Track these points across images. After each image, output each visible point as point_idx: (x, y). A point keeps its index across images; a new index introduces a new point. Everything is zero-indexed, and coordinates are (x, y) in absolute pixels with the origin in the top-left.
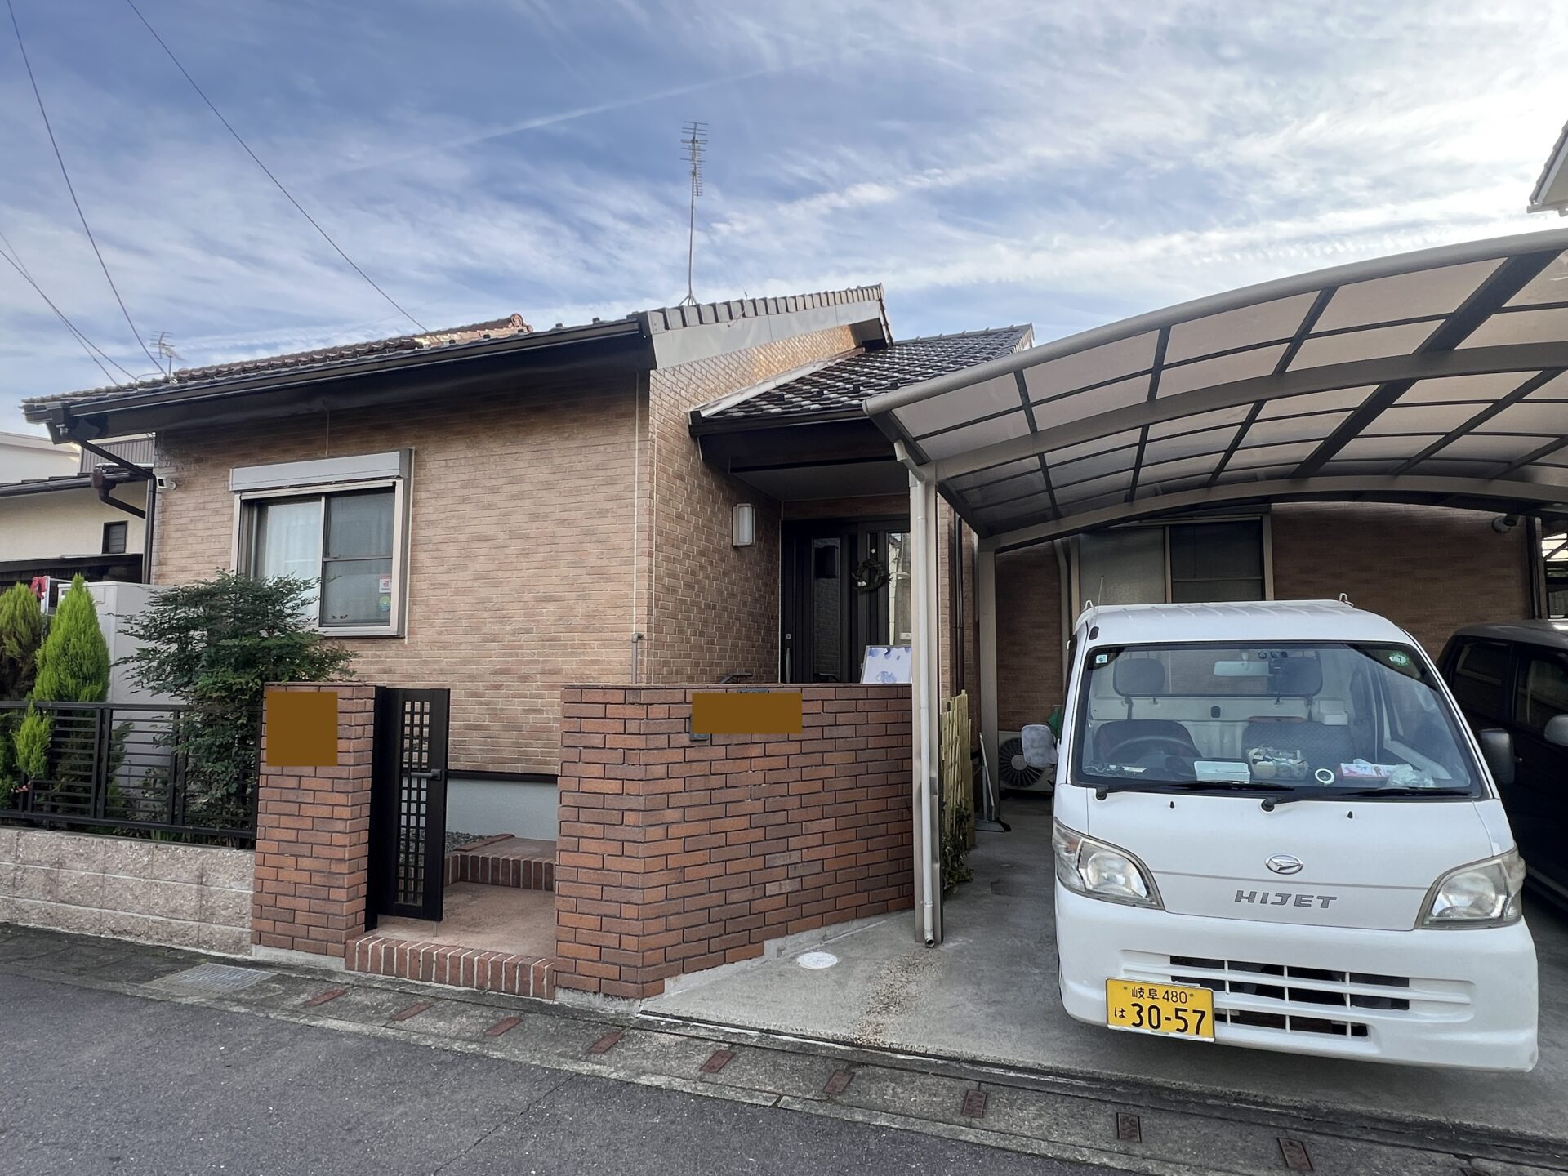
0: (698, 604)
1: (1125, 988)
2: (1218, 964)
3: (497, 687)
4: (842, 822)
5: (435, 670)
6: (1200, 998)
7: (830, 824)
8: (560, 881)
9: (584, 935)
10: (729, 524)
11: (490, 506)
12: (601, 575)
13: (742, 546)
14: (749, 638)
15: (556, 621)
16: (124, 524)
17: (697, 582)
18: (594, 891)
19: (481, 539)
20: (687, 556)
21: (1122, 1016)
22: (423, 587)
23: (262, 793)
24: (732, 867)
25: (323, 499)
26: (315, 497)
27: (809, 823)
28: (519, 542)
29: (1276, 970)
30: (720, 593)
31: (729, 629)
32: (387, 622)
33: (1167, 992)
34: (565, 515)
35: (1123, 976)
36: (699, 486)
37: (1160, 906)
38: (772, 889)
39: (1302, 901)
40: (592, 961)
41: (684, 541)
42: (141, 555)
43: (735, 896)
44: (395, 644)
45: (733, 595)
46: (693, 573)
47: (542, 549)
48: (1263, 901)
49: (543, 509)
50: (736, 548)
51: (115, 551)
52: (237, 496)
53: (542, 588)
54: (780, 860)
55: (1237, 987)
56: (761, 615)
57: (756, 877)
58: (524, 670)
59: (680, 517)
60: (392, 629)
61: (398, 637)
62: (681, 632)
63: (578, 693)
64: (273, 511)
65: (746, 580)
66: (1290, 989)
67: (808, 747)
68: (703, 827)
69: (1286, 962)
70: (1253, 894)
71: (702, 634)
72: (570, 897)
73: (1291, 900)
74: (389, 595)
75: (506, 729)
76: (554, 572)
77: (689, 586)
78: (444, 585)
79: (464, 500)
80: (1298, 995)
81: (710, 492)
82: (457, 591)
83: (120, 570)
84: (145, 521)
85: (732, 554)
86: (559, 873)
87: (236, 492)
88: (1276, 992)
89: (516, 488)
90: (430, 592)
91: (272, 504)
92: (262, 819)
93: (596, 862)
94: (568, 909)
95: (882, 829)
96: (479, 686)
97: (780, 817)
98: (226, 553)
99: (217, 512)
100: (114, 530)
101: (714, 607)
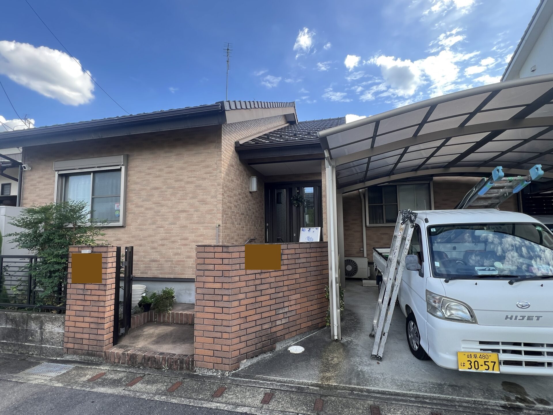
0: (238, 213)
1: (465, 355)
2: (497, 343)
3: (163, 245)
4: (302, 295)
5: (138, 239)
6: (493, 357)
7: (298, 296)
8: (196, 324)
9: (206, 346)
10: (248, 183)
11: (159, 176)
12: (203, 202)
13: (253, 192)
14: (255, 226)
15: (186, 220)
16: (10, 184)
17: (238, 205)
18: (211, 328)
19: (156, 189)
20: (235, 195)
21: (464, 366)
22: (133, 207)
23: (68, 291)
24: (264, 315)
25: (92, 174)
26: (89, 173)
27: (291, 296)
28: (171, 190)
29: (519, 344)
30: (246, 209)
31: (249, 222)
32: (118, 221)
33: (481, 355)
34: (190, 180)
35: (463, 350)
36: (238, 169)
37: (476, 322)
38: (278, 323)
39: (529, 318)
40: (210, 356)
41: (234, 190)
42: (17, 196)
43: (266, 326)
44: (122, 230)
45: (250, 210)
46: (237, 202)
47: (180, 192)
48: (516, 319)
49: (181, 177)
50: (251, 192)
51: (6, 194)
52: (56, 173)
53: (180, 207)
54: (281, 311)
55: (504, 351)
56: (259, 217)
57: (273, 319)
58: (173, 239)
59: (232, 181)
60: (120, 224)
61: (122, 227)
62: (233, 223)
63: (202, 248)
64: (71, 178)
65: (254, 204)
66: (524, 351)
67: (290, 267)
68: (253, 300)
69: (523, 341)
70: (512, 317)
71: (240, 224)
72: (200, 330)
73: (526, 318)
74: (119, 210)
75: (167, 261)
76: (185, 201)
77: (236, 206)
78: (142, 206)
79: (149, 174)
80: (527, 353)
81: (242, 172)
82: (147, 209)
83: (8, 202)
84: (18, 182)
85: (249, 195)
86: (196, 321)
87: (56, 171)
88: (519, 352)
89: (170, 169)
90: (135, 209)
91: (71, 176)
92: (68, 302)
93: (212, 316)
94: (200, 335)
95: (316, 297)
96: (156, 245)
97: (281, 295)
98: (52, 194)
99: (48, 179)
100: (5, 186)
101: (244, 214)
